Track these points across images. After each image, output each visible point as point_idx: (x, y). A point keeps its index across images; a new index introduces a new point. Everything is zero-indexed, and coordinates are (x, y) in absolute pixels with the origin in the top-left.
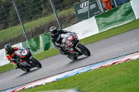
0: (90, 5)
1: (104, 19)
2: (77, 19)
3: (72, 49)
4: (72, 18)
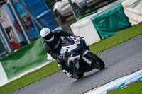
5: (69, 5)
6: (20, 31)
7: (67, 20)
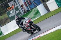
3: (29, 28)
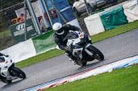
0: (26, 27)
1: (41, 41)
2: (13, 41)
4: (8, 40)
5: (84, 5)
6: (48, 20)
7: (82, 15)
